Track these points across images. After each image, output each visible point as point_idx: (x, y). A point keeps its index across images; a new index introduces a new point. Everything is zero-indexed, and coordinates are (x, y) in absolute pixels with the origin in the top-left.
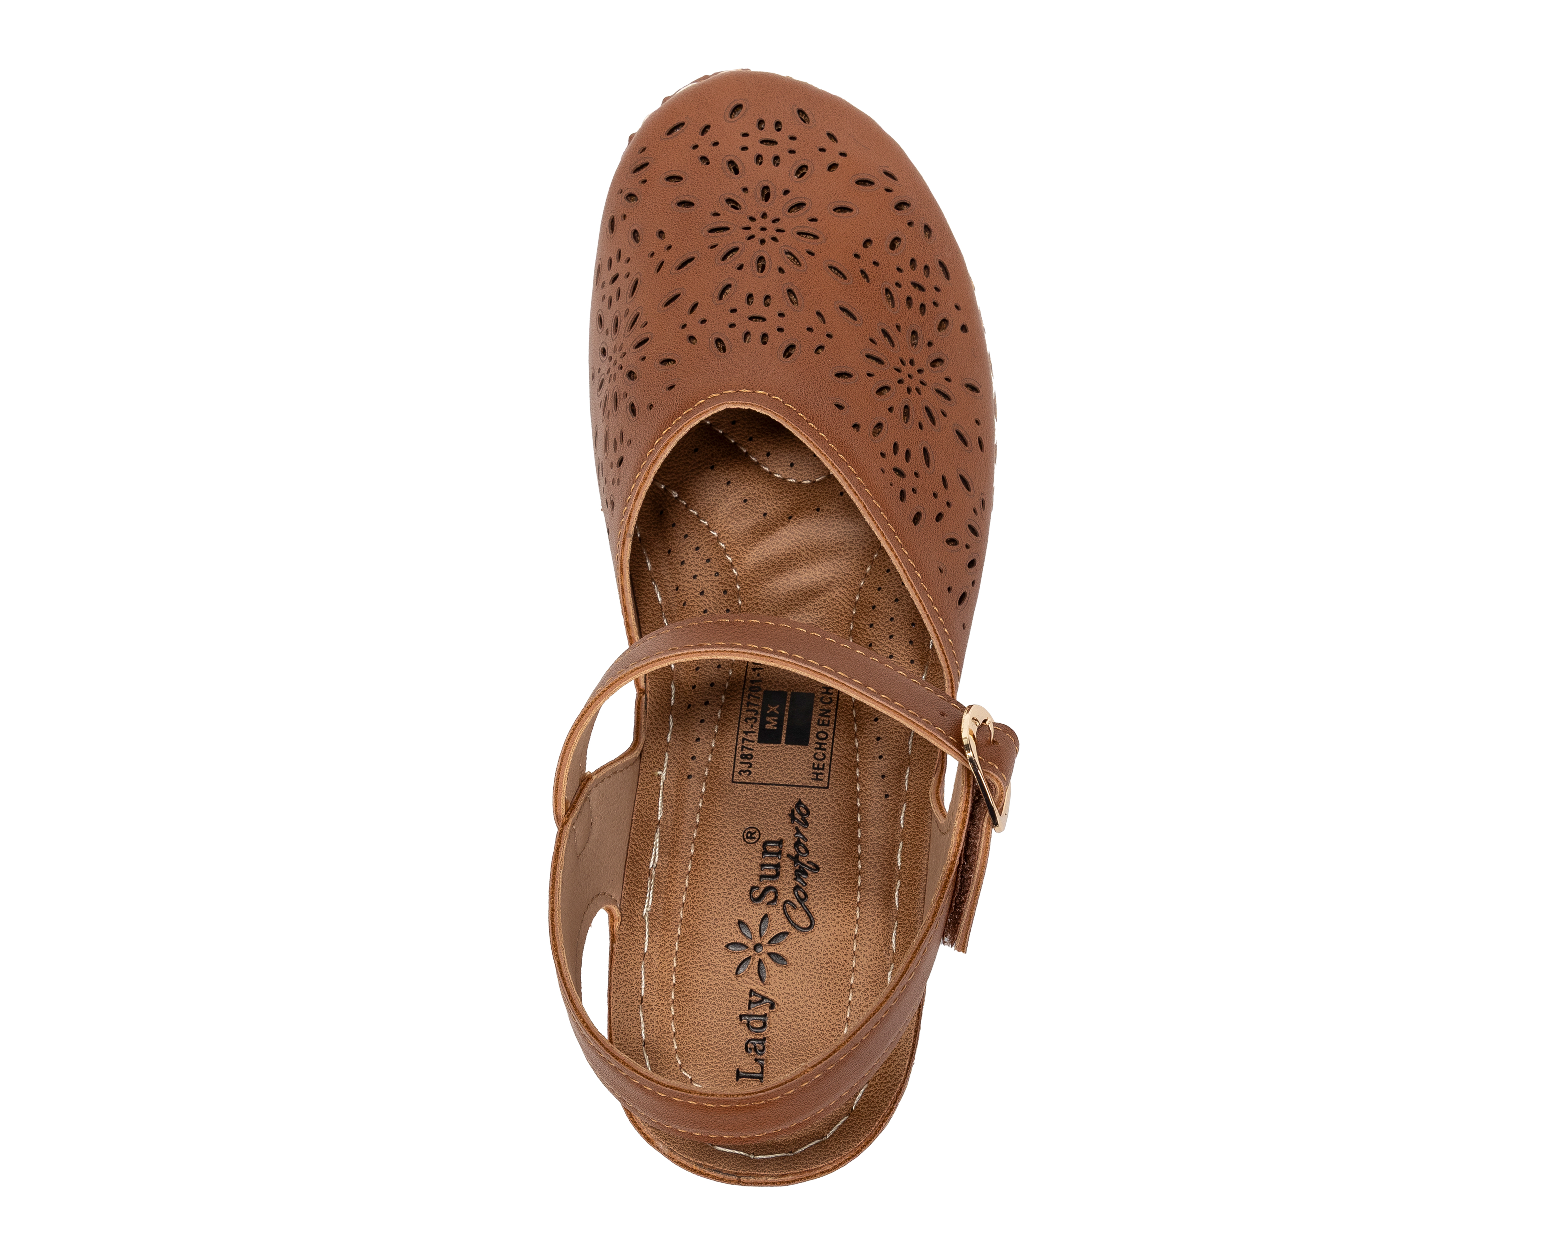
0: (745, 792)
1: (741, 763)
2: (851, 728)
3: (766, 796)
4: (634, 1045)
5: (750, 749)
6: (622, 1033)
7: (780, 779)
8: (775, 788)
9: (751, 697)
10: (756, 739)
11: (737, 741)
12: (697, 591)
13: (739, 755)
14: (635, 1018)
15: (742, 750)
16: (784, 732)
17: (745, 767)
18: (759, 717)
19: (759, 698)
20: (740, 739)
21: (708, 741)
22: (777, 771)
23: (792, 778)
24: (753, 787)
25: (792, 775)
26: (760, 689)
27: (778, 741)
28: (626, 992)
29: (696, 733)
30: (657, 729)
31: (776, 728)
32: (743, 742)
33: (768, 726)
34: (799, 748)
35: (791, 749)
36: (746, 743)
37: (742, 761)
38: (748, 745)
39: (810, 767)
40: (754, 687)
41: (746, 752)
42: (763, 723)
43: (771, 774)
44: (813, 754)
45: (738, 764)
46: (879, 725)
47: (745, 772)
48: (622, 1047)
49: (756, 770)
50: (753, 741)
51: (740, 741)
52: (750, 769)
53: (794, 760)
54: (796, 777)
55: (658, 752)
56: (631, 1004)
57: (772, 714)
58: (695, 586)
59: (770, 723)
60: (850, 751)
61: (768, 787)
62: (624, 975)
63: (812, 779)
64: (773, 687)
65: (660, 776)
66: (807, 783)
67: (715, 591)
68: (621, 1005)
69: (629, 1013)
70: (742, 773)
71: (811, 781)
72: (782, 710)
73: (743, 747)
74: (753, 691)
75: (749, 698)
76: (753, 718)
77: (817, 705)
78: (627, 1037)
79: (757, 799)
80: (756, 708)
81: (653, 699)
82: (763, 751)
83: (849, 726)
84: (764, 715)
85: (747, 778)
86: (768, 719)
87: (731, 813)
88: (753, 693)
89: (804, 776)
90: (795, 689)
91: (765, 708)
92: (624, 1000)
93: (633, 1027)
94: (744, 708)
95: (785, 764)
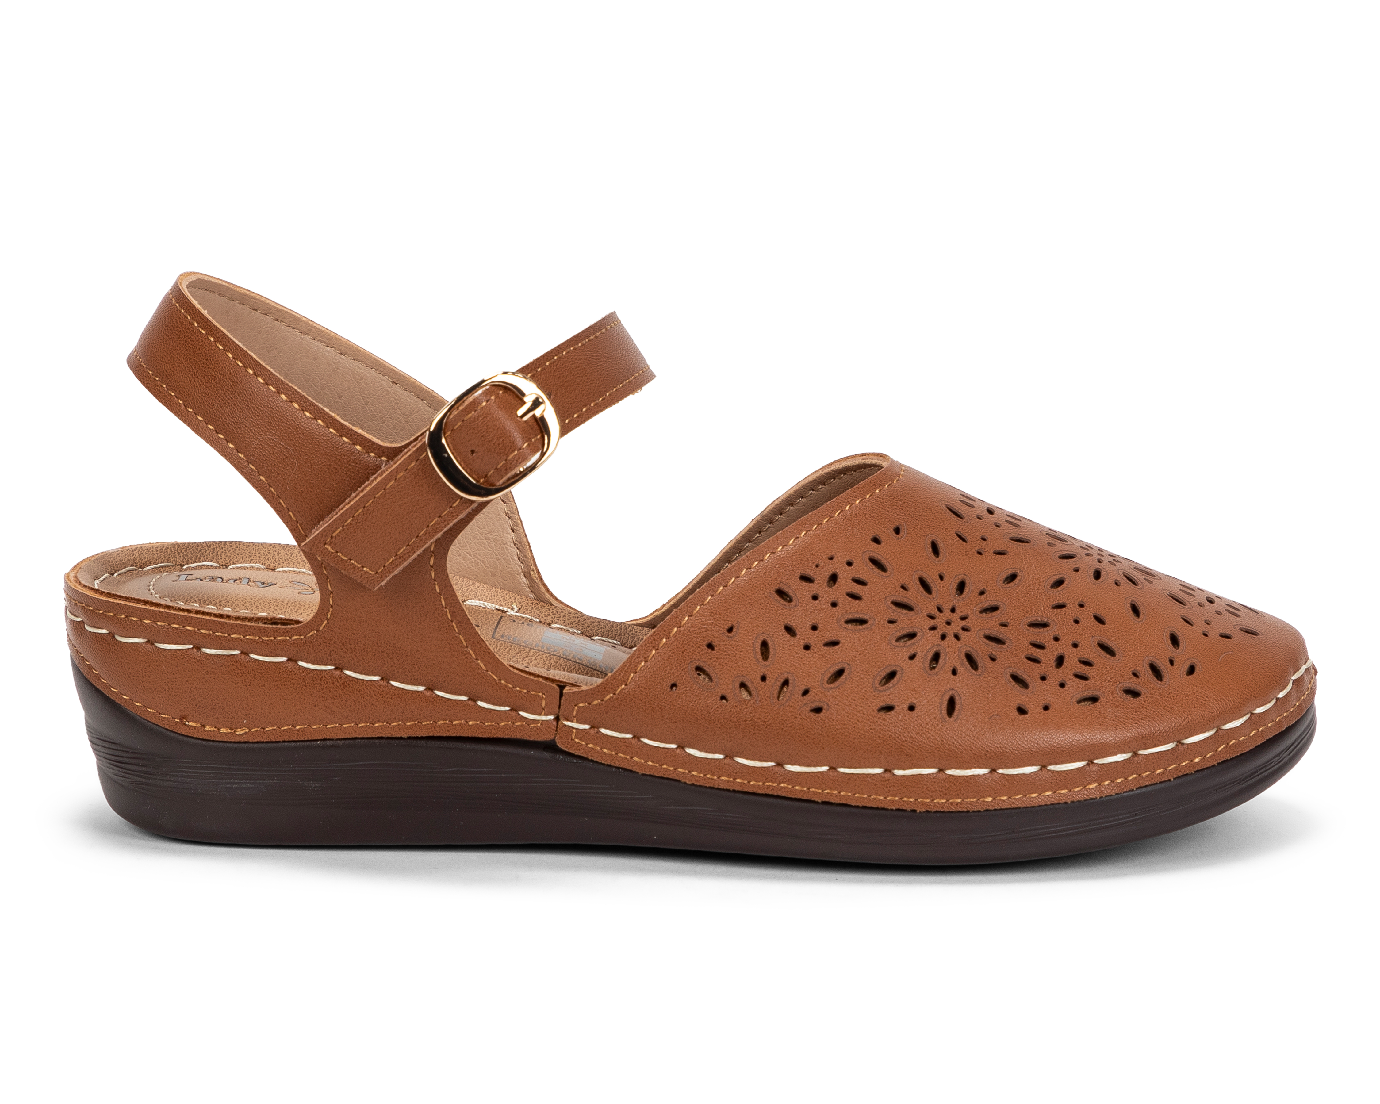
4: (223, 556)
6: (237, 547)
14: (252, 560)
28: (280, 555)
48: (223, 546)
56: (267, 557)
62: (298, 553)
68: (266, 549)
69: (258, 555)
78: (231, 551)
92: (271, 551)
93: (243, 557)
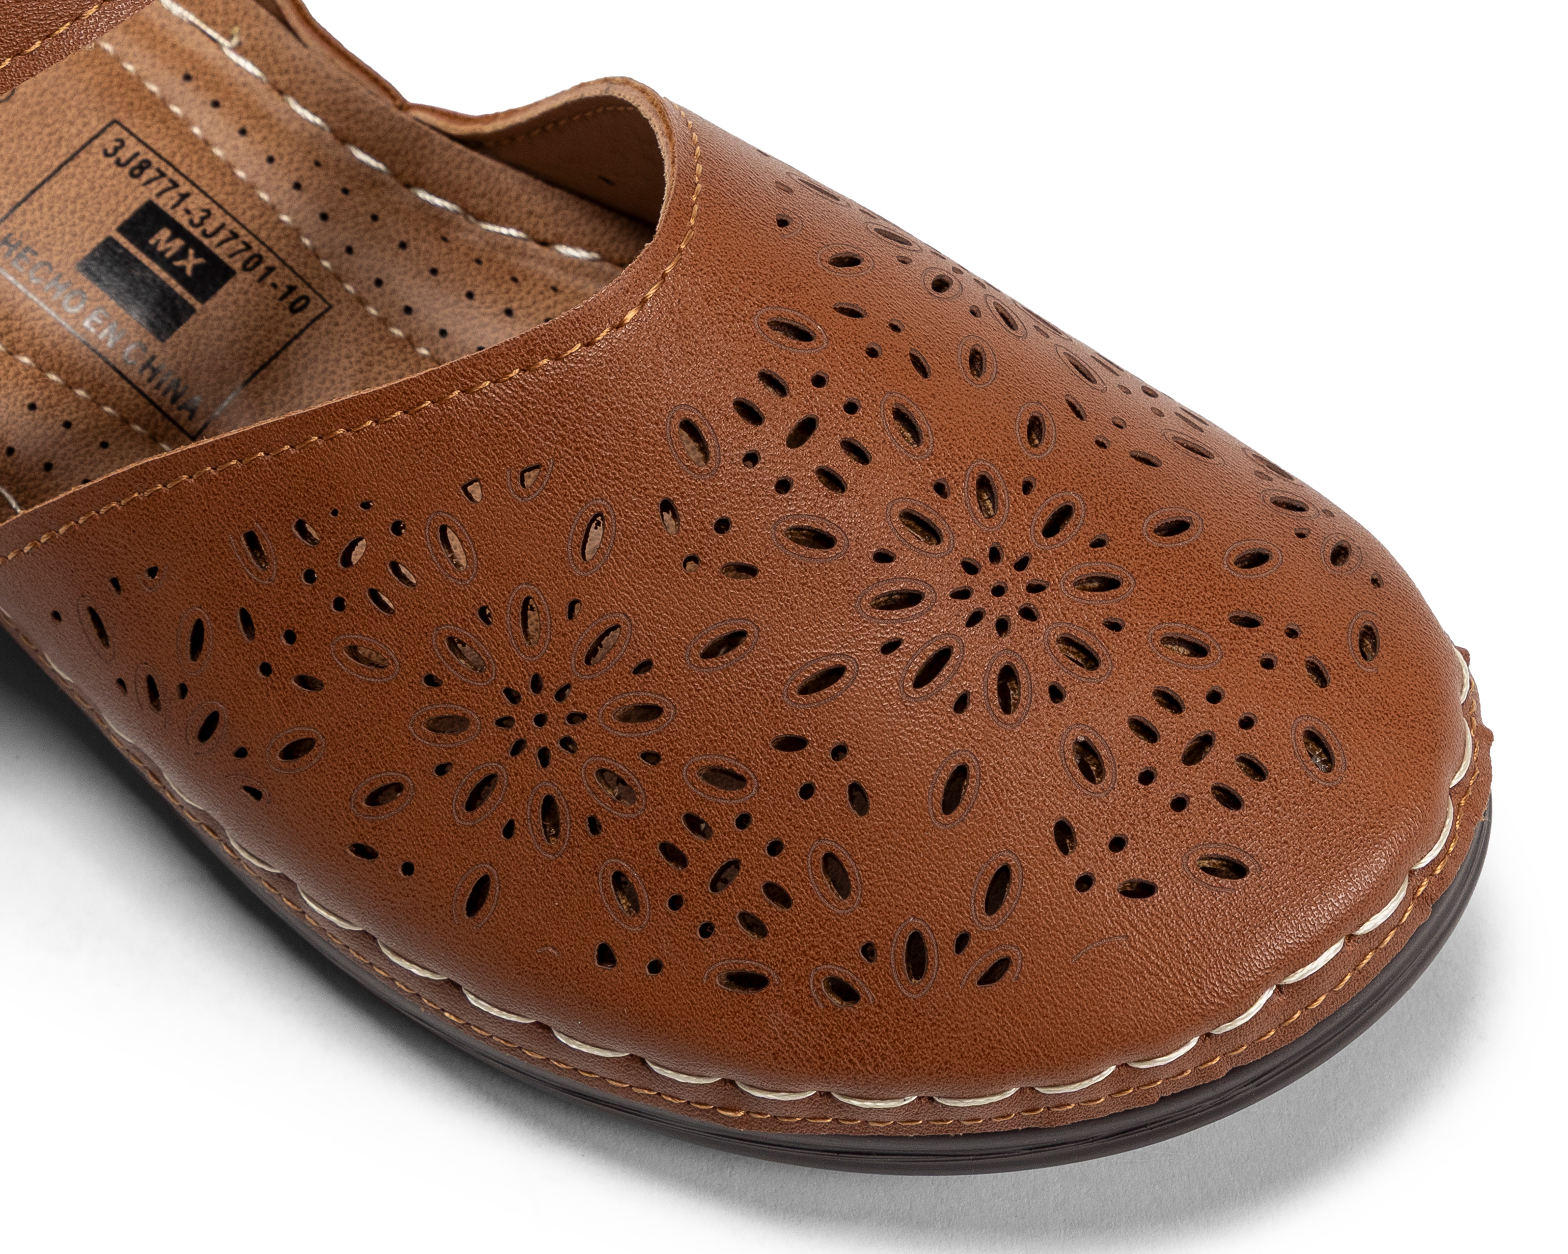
0: (80, 127)
1: (136, 155)
2: (57, 366)
3: (46, 150)
5: (149, 182)
7: (56, 187)
8: (46, 171)
9: (242, 247)
10: (160, 202)
11: (182, 175)
12: (520, 307)
13: (155, 160)
15: (158, 170)
16: (133, 250)
17: (124, 155)
18: (196, 232)
19: (231, 256)
20: (180, 180)
21: (228, 146)
22: (73, 193)
23: (41, 206)
24: (77, 143)
25: (45, 210)
26: (245, 268)
27: (122, 230)
29: (258, 137)
30: (313, 82)
31: (152, 242)
32: (171, 181)
33: (165, 233)
34: (84, 251)
35: (92, 238)
36: (165, 183)
37: (140, 158)
38: (160, 184)
39: (35, 244)
40: (257, 264)
41: (150, 173)
42: (178, 231)
43: (74, 182)
44: (54, 265)
45: (140, 148)
46: (18, 404)
47: (116, 150)
49: (102, 166)
50: (159, 195)
51: (177, 178)
52: (112, 160)
53: (68, 229)
54: (37, 214)
55: (270, 60)
57: (182, 254)
58: (532, 310)
59: (170, 239)
60: (15, 334)
61: (57, 164)
63: (10, 235)
64: (231, 290)
65: (230, 38)
66: (11, 221)
67: (496, 335)
70: (118, 144)
71: (9, 231)
72: (178, 274)
73: (163, 175)
74: (251, 258)
75: (244, 243)
76: (201, 223)
77: (137, 332)
79: (50, 134)
80: (216, 240)
81: (371, 107)
82: (126, 197)
83: (61, 365)
84: (191, 241)
85: (102, 145)
86: (178, 243)
87: (63, 84)
88: (247, 255)
89: (27, 227)
90: (196, 320)
91: (201, 250)
94: (234, 226)
95: (73, 212)
